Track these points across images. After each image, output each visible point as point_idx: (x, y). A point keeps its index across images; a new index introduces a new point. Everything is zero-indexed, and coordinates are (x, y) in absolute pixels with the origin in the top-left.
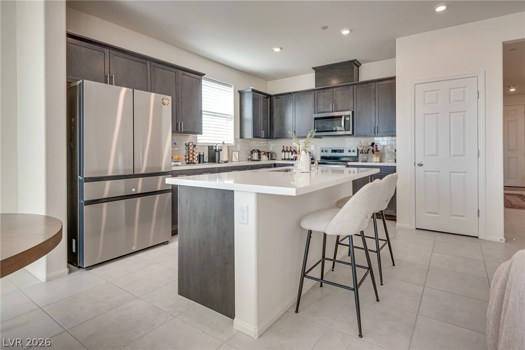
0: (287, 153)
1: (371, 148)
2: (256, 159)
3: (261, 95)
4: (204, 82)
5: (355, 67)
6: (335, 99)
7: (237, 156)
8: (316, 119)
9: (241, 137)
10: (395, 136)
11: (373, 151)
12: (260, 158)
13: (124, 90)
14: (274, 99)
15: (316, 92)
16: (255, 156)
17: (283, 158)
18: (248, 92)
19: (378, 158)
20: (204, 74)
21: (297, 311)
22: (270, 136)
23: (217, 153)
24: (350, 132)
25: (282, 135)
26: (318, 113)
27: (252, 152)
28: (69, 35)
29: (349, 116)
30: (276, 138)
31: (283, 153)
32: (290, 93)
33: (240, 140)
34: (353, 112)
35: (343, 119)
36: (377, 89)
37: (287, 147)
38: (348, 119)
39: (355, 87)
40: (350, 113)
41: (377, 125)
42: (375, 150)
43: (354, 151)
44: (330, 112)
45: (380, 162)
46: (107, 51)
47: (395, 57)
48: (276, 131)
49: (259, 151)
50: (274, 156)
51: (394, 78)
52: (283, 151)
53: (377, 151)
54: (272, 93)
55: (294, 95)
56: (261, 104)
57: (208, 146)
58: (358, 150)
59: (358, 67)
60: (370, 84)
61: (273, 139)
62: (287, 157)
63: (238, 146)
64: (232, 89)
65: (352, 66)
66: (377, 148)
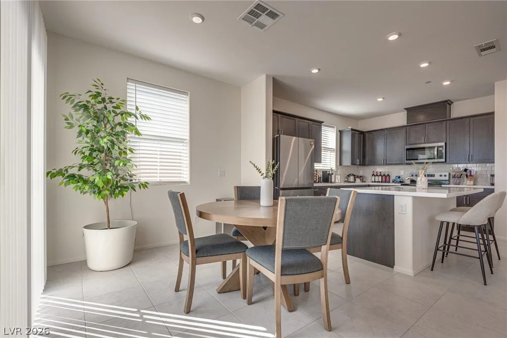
0: (377, 177)
1: (465, 173)
2: (352, 181)
3: (357, 132)
4: (323, 128)
5: (448, 106)
6: (427, 132)
7: (339, 178)
8: (407, 149)
9: (341, 164)
10: (493, 162)
11: (467, 176)
12: (355, 180)
13: (294, 138)
14: (366, 134)
15: (408, 128)
16: (352, 179)
17: (373, 181)
18: (348, 131)
19: (472, 182)
20: (323, 122)
21: (432, 270)
22: (363, 164)
23: (330, 176)
24: (443, 160)
25: (373, 163)
26: (409, 145)
27: (349, 176)
28: (274, 112)
29: (442, 147)
30: (368, 165)
31: (373, 177)
32: (382, 130)
33: (339, 167)
34: (446, 144)
35: (436, 149)
36: (471, 124)
37: (377, 172)
38: (441, 149)
39: (448, 122)
40: (443, 144)
41: (471, 153)
42: (469, 174)
43: (445, 176)
44: (422, 144)
45: (474, 185)
46: (279, 115)
47: (494, 94)
48: (367, 159)
49: (355, 176)
50: (364, 179)
51: (493, 113)
52: (373, 175)
53: (471, 175)
54: (365, 131)
55: (386, 131)
56: (357, 139)
57: (323, 171)
58: (449, 174)
59: (450, 105)
60: (463, 120)
61: (365, 165)
62: (377, 180)
63: (339, 171)
64: (335, 129)
65: (445, 105)
66: (470, 173)
